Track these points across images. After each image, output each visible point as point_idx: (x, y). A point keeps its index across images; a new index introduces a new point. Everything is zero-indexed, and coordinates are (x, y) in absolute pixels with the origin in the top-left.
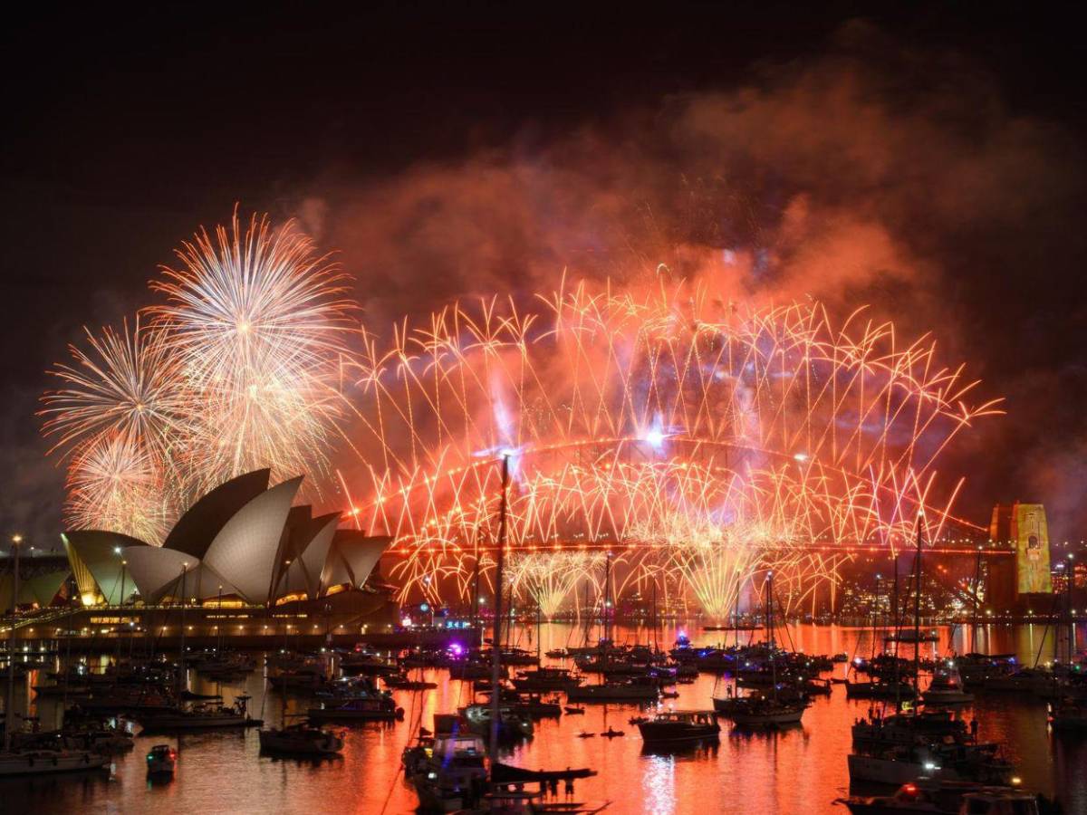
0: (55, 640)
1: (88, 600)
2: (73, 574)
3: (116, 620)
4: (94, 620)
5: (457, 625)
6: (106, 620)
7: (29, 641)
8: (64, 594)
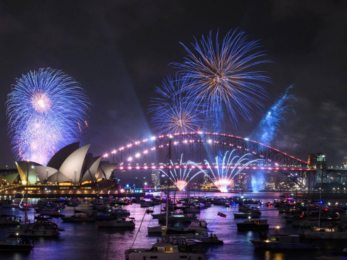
0: (14, 195)
1: (24, 183)
2: (19, 174)
3: (32, 189)
4: (26, 189)
5: (138, 191)
6: (29, 189)
7: (6, 195)
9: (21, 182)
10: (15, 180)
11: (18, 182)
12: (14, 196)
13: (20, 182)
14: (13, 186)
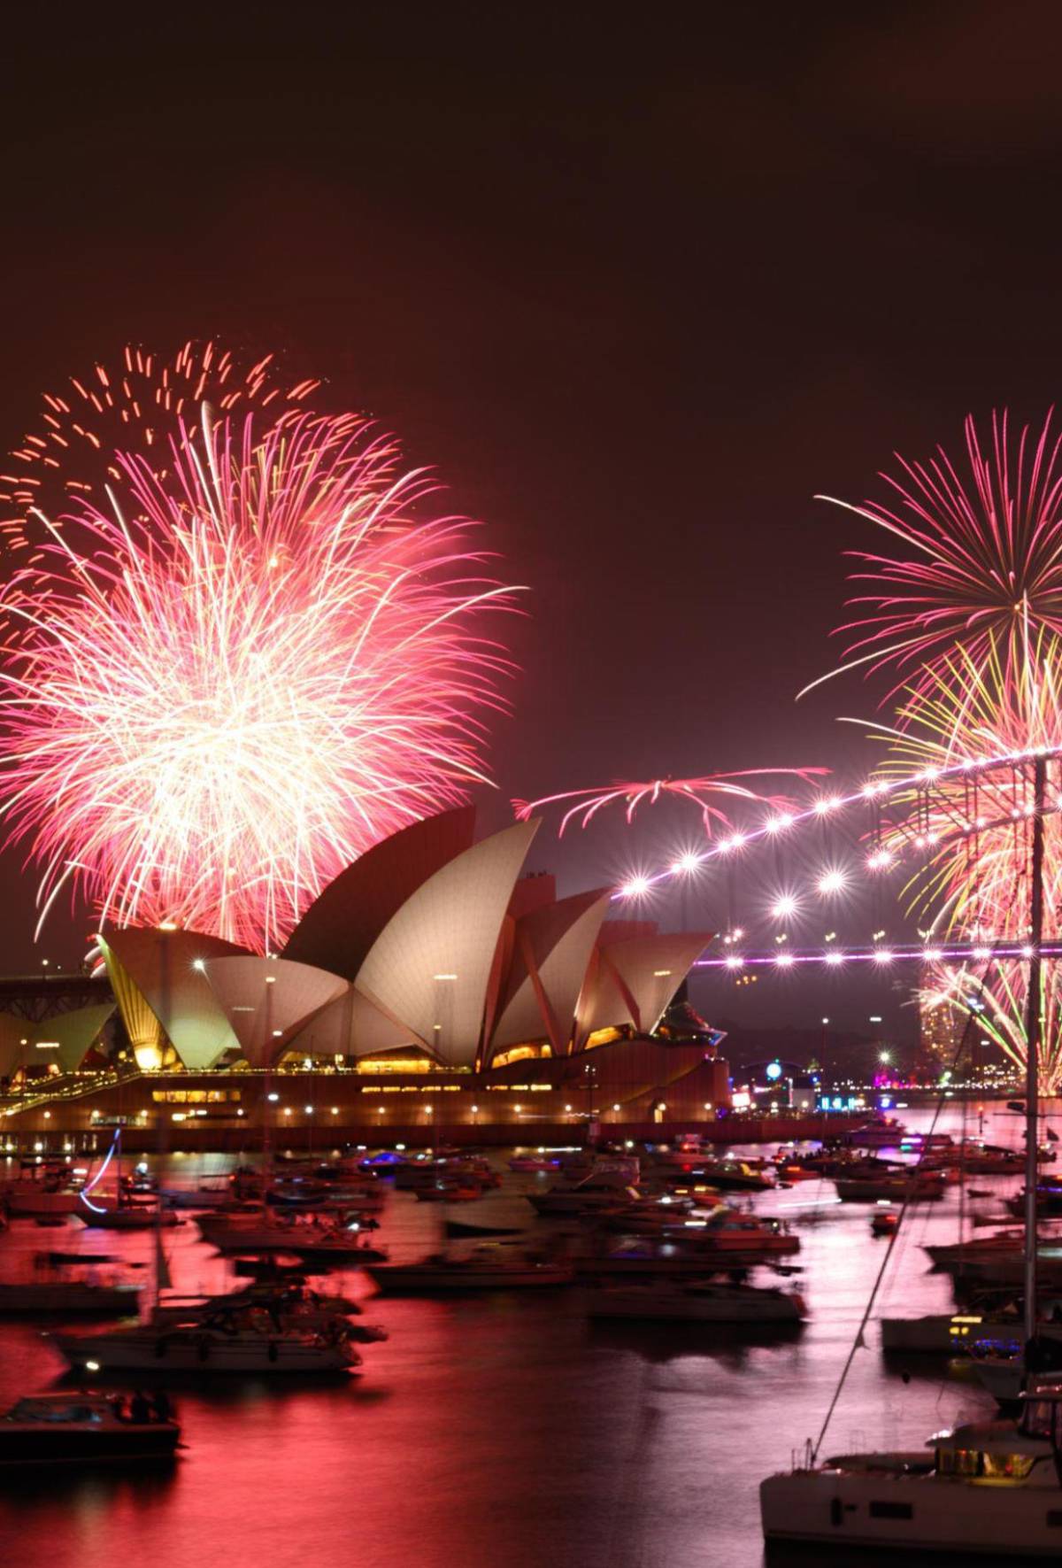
0: (90, 1133)
1: (148, 1059)
2: (118, 1009)
3: (197, 1096)
4: (157, 1096)
5: (837, 1103)
6: (180, 1096)
7: (43, 1135)
8: (102, 1048)
9: (131, 1054)
10: (95, 1043)
11: (114, 1053)
12: (90, 1142)
13: (122, 1055)
14: (82, 1078)
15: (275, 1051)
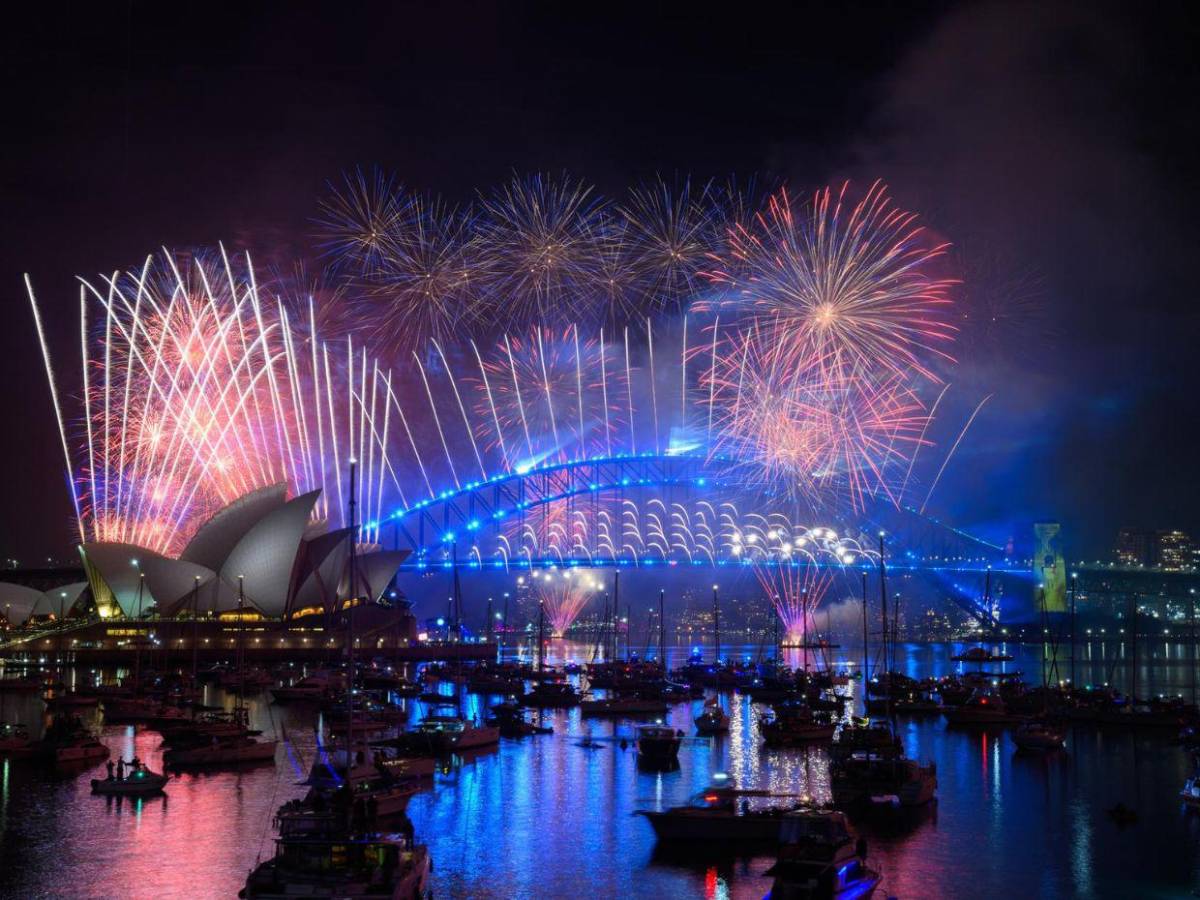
0: (72, 652)
1: (105, 612)
2: (90, 585)
3: (131, 632)
4: (110, 632)
6: (122, 632)
7: (45, 653)
8: (80, 606)
9: (96, 609)
10: (76, 604)
12: (71, 658)
13: (91, 610)
14: (67, 622)
15: (175, 609)
